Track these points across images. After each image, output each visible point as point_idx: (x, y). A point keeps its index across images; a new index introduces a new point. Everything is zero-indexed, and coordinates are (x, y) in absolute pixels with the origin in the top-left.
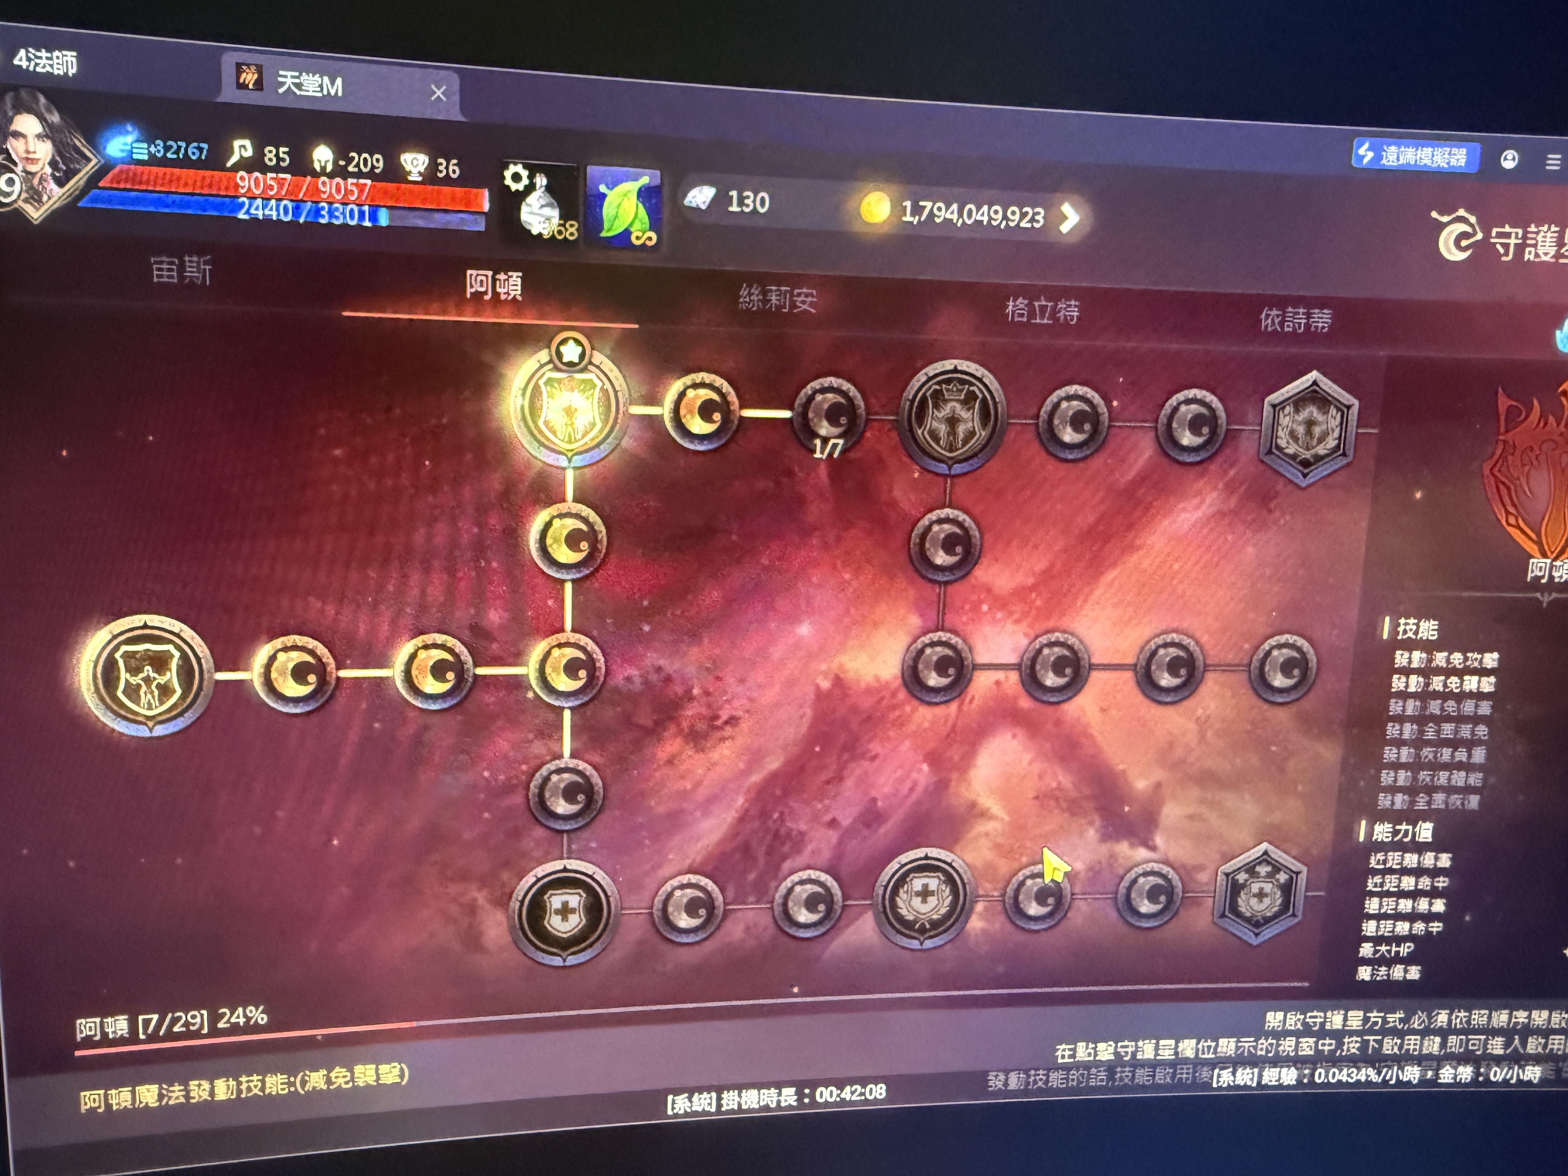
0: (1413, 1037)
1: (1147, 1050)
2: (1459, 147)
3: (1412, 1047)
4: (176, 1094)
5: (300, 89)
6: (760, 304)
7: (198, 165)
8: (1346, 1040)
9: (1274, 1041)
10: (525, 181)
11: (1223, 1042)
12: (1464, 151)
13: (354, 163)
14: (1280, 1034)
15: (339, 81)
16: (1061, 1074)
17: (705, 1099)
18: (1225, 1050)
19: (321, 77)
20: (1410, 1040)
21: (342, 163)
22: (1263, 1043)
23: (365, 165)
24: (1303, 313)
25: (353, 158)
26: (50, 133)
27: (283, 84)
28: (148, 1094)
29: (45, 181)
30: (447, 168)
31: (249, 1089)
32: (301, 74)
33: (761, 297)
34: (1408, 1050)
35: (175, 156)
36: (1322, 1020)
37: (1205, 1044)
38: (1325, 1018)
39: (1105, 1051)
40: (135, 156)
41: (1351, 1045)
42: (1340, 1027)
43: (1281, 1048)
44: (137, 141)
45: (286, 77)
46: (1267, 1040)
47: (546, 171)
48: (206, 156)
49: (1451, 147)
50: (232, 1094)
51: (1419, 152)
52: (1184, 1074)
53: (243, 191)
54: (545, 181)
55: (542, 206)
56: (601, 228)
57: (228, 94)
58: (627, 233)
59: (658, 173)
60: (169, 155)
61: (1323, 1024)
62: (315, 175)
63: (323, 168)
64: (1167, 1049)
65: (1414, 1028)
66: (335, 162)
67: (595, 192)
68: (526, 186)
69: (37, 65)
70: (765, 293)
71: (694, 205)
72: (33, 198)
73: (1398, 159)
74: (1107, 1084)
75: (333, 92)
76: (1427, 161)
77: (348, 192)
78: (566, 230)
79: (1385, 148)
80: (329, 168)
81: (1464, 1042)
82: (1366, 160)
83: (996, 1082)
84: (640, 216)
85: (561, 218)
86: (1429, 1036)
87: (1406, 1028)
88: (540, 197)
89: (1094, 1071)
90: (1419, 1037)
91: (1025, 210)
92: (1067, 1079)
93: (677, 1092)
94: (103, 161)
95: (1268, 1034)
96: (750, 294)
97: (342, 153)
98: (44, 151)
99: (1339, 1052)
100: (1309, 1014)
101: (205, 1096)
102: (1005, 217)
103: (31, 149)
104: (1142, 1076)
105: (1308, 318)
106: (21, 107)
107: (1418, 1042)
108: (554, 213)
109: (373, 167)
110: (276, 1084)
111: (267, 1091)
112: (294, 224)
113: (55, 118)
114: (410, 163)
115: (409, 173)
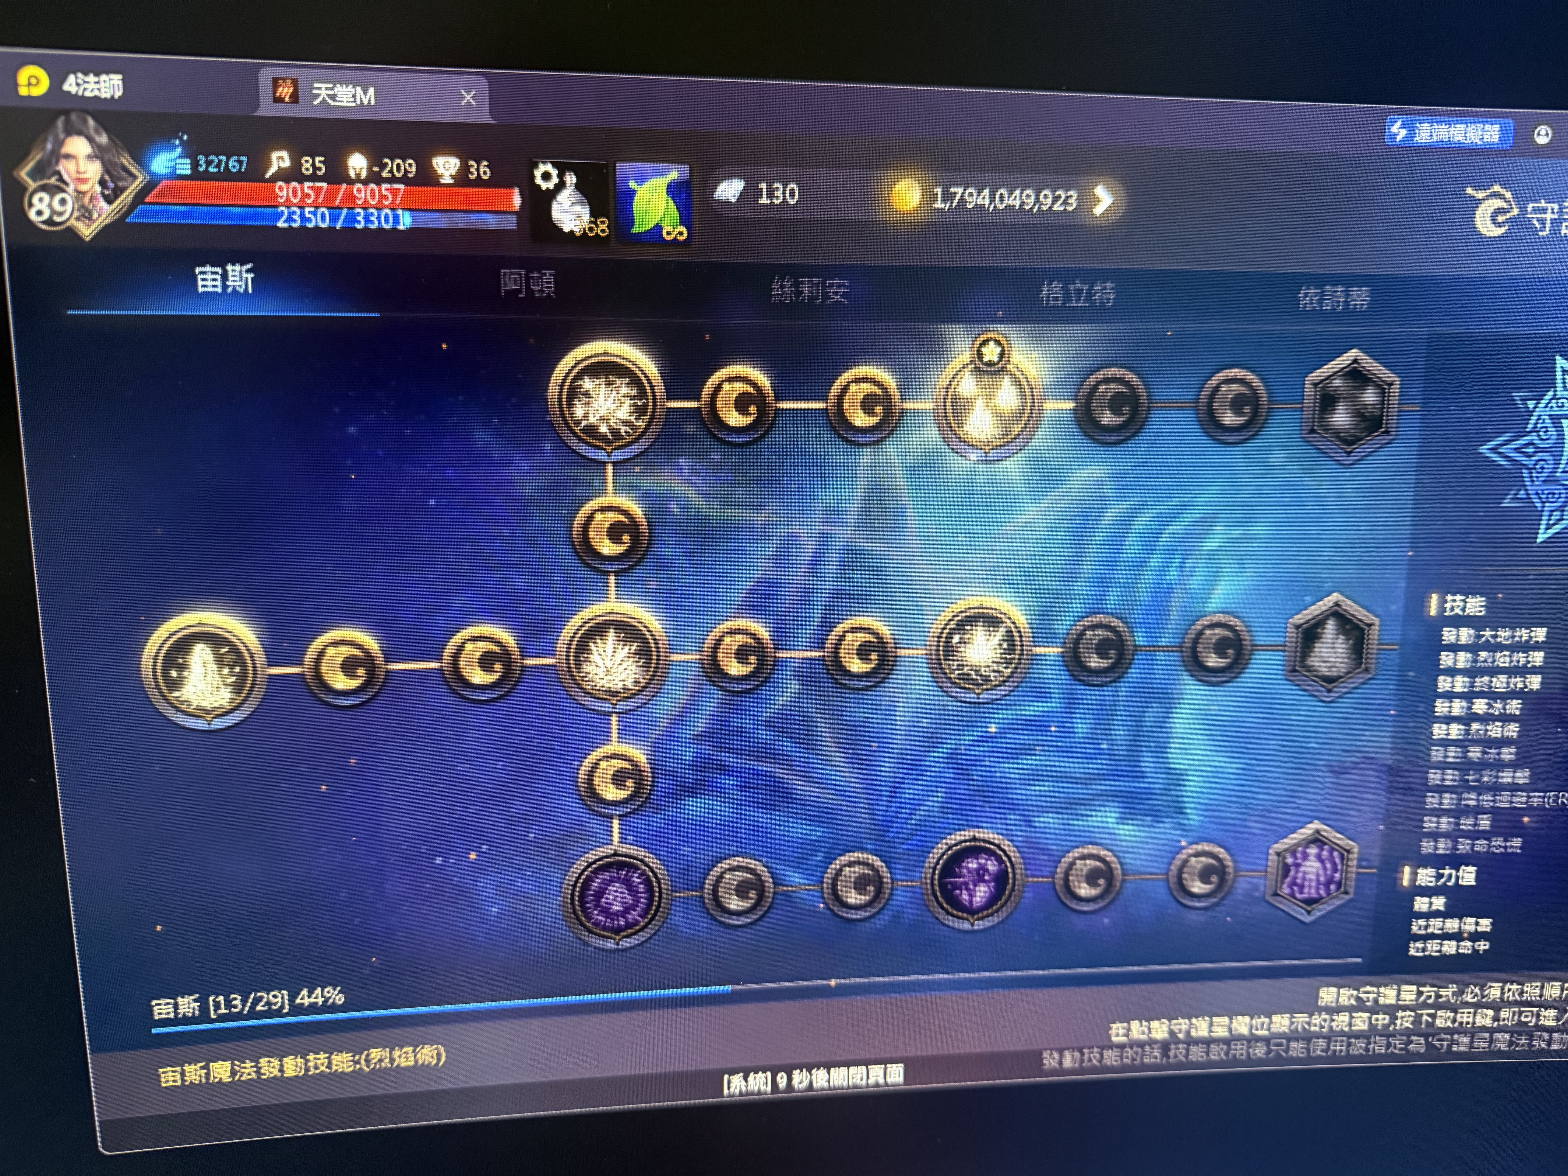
0: (1466, 1011)
1: (1201, 1027)
2: (1491, 124)
3: (1465, 1020)
4: (247, 1070)
5: (334, 100)
6: (793, 296)
7: (239, 177)
8: (1400, 1014)
9: (1328, 1017)
10: (555, 180)
11: (1276, 1018)
12: (1497, 127)
13: (388, 169)
14: (1333, 1011)
15: (371, 91)
16: (1116, 1052)
17: (761, 1078)
18: (1278, 1025)
19: (354, 87)
20: (1463, 1013)
21: (376, 169)
22: (1317, 1019)
23: (398, 169)
24: (1342, 292)
25: (387, 164)
26: (99, 153)
27: (318, 95)
28: (221, 1070)
29: (96, 199)
30: (478, 170)
31: (316, 1067)
32: (334, 86)
33: (793, 289)
34: (1461, 1023)
35: (216, 170)
36: (1375, 995)
37: (1259, 1020)
38: (1379, 993)
39: (1160, 1030)
40: (179, 172)
41: (1405, 1019)
42: (1393, 1002)
43: (1334, 1024)
44: (180, 157)
45: (320, 88)
46: (1320, 1015)
47: (576, 169)
48: (246, 169)
49: (1484, 123)
50: (301, 1071)
51: (1452, 129)
52: (1239, 1050)
53: (281, 201)
54: (574, 180)
55: (573, 204)
56: (632, 223)
57: (267, 109)
58: (658, 228)
59: (686, 168)
60: (212, 169)
61: (1376, 1000)
62: (351, 182)
63: (358, 175)
64: (1221, 1027)
65: (1467, 1002)
66: (370, 169)
67: (625, 190)
68: (556, 185)
69: (85, 89)
70: (797, 284)
71: (724, 198)
72: (83, 216)
73: (1431, 136)
74: (1162, 1060)
75: (366, 102)
76: (1459, 138)
77: (383, 197)
78: (597, 226)
79: (1418, 125)
80: (364, 174)
81: (1517, 1015)
82: (1399, 138)
83: (1050, 1061)
84: (670, 211)
85: (592, 214)
86: (1481, 1008)
87: (1458, 1002)
88: (570, 195)
89: (1148, 1048)
90: (1472, 1011)
91: (1058, 193)
92: (1121, 1057)
93: (733, 1072)
94: (148, 178)
95: (1321, 1010)
96: (782, 287)
97: (376, 160)
98: (94, 170)
99: (1392, 1026)
100: (1362, 990)
101: (275, 1072)
102: (1037, 200)
103: (82, 169)
104: (1197, 1053)
105: (1347, 296)
106: (71, 131)
107: (1471, 1015)
108: (584, 212)
109: (406, 171)
110: (342, 1062)
111: (334, 1069)
112: (331, 229)
113: (103, 139)
114: (441, 166)
115: (441, 176)
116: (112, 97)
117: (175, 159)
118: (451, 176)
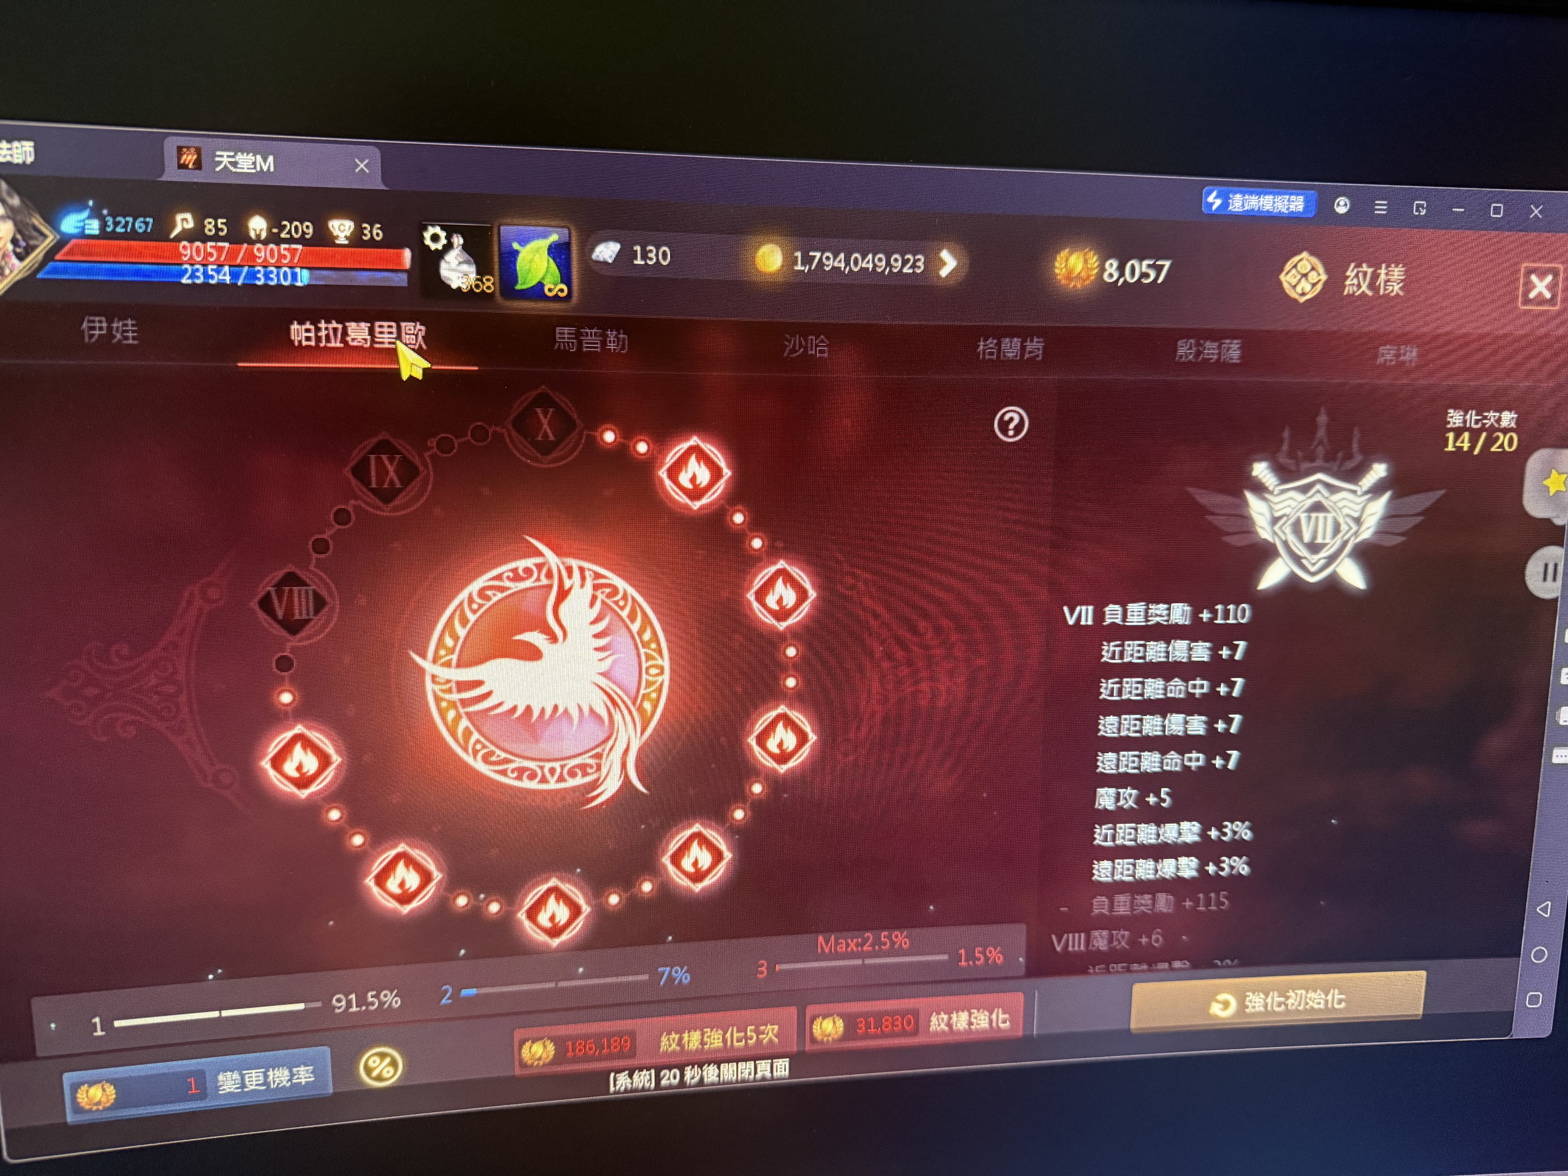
2: (1298, 195)
5: (235, 167)
7: (144, 237)
10: (444, 241)
12: (1301, 198)
13: (287, 230)
15: (271, 159)
17: (645, 1076)
19: (254, 155)
21: (275, 230)
23: (296, 231)
25: (285, 226)
27: (221, 162)
29: (8, 256)
30: (371, 232)
32: (236, 154)
35: (123, 230)
40: (87, 232)
44: (89, 218)
45: (222, 156)
47: (463, 232)
48: (151, 230)
49: (1291, 194)
51: (1261, 199)
53: (185, 259)
54: (461, 241)
55: (460, 263)
56: (516, 281)
57: (172, 174)
58: (540, 285)
59: (566, 230)
60: (119, 230)
62: (251, 242)
63: (258, 236)
66: (269, 230)
67: (508, 249)
68: (444, 246)
71: (601, 259)
73: (1243, 205)
75: (265, 169)
76: (1268, 207)
77: (281, 256)
78: (483, 283)
79: (1231, 196)
80: (264, 235)
82: (1214, 207)
84: (551, 270)
85: (478, 272)
88: (458, 255)
91: (907, 257)
93: (619, 1072)
97: (275, 222)
98: (7, 229)
102: (888, 264)
108: (471, 270)
109: (304, 233)
112: (234, 285)
113: (16, 201)
114: (337, 228)
115: (337, 237)
116: (24, 163)
117: (84, 220)
118: (346, 237)
